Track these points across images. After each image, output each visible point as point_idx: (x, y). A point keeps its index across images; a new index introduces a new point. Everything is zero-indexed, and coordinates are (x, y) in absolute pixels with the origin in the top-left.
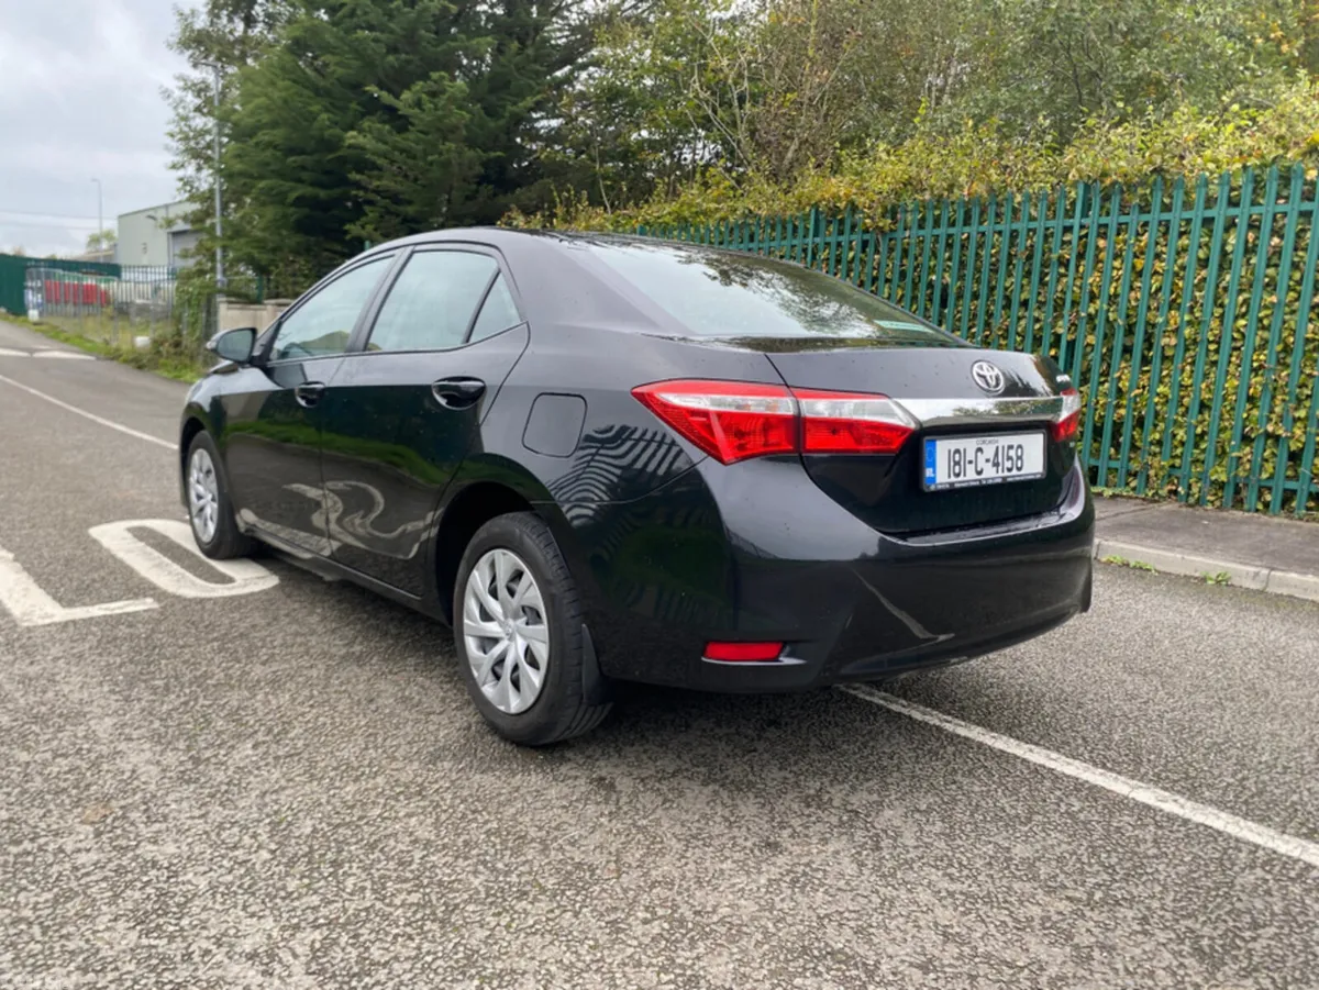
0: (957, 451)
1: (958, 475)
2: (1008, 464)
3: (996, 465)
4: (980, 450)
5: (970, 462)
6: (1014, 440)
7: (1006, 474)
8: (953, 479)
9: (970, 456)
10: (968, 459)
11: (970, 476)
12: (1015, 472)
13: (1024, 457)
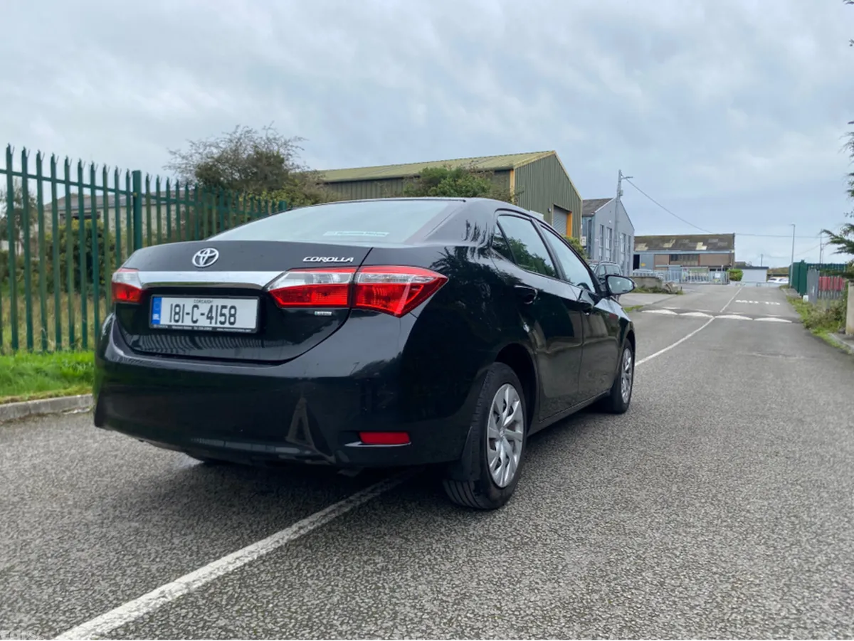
0: (177, 306)
1: (177, 321)
2: (222, 319)
3: (210, 318)
4: (196, 306)
5: (188, 314)
6: (229, 302)
7: (219, 325)
8: (173, 323)
9: (188, 309)
10: (186, 311)
11: (187, 322)
12: (227, 325)
13: (237, 316)
